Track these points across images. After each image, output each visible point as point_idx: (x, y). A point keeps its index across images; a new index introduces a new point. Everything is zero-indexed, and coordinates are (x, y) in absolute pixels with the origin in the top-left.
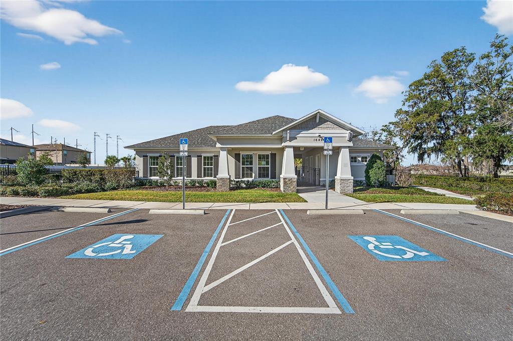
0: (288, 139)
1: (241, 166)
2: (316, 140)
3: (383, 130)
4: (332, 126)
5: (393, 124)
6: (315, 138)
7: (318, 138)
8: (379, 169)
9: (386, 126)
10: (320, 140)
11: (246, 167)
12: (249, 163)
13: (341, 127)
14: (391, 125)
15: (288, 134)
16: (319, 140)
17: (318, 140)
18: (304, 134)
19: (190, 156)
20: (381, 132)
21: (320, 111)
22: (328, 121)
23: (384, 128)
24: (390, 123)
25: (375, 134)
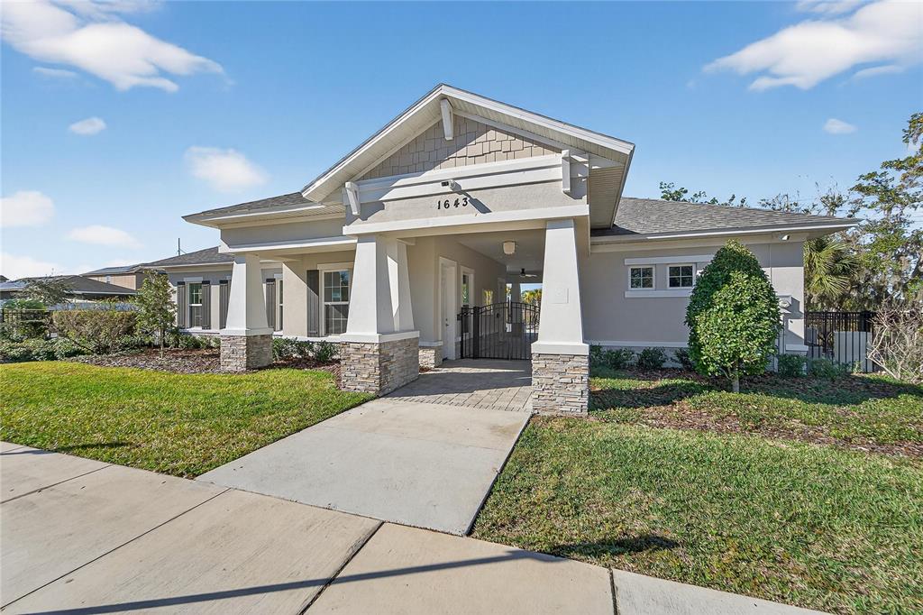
0: (355, 213)
1: (323, 303)
2: (447, 205)
3: (860, 188)
4: (506, 147)
5: (899, 165)
6: (443, 199)
7: (452, 198)
8: (739, 309)
9: (871, 176)
10: (461, 202)
11: (334, 306)
12: (340, 296)
13: (539, 144)
14: (892, 172)
15: (351, 195)
16: (456, 204)
17: (452, 203)
18: (402, 188)
19: (208, 282)
20: (857, 195)
21: (445, 91)
22: (487, 129)
23: (865, 183)
24: (888, 165)
25: (835, 204)
